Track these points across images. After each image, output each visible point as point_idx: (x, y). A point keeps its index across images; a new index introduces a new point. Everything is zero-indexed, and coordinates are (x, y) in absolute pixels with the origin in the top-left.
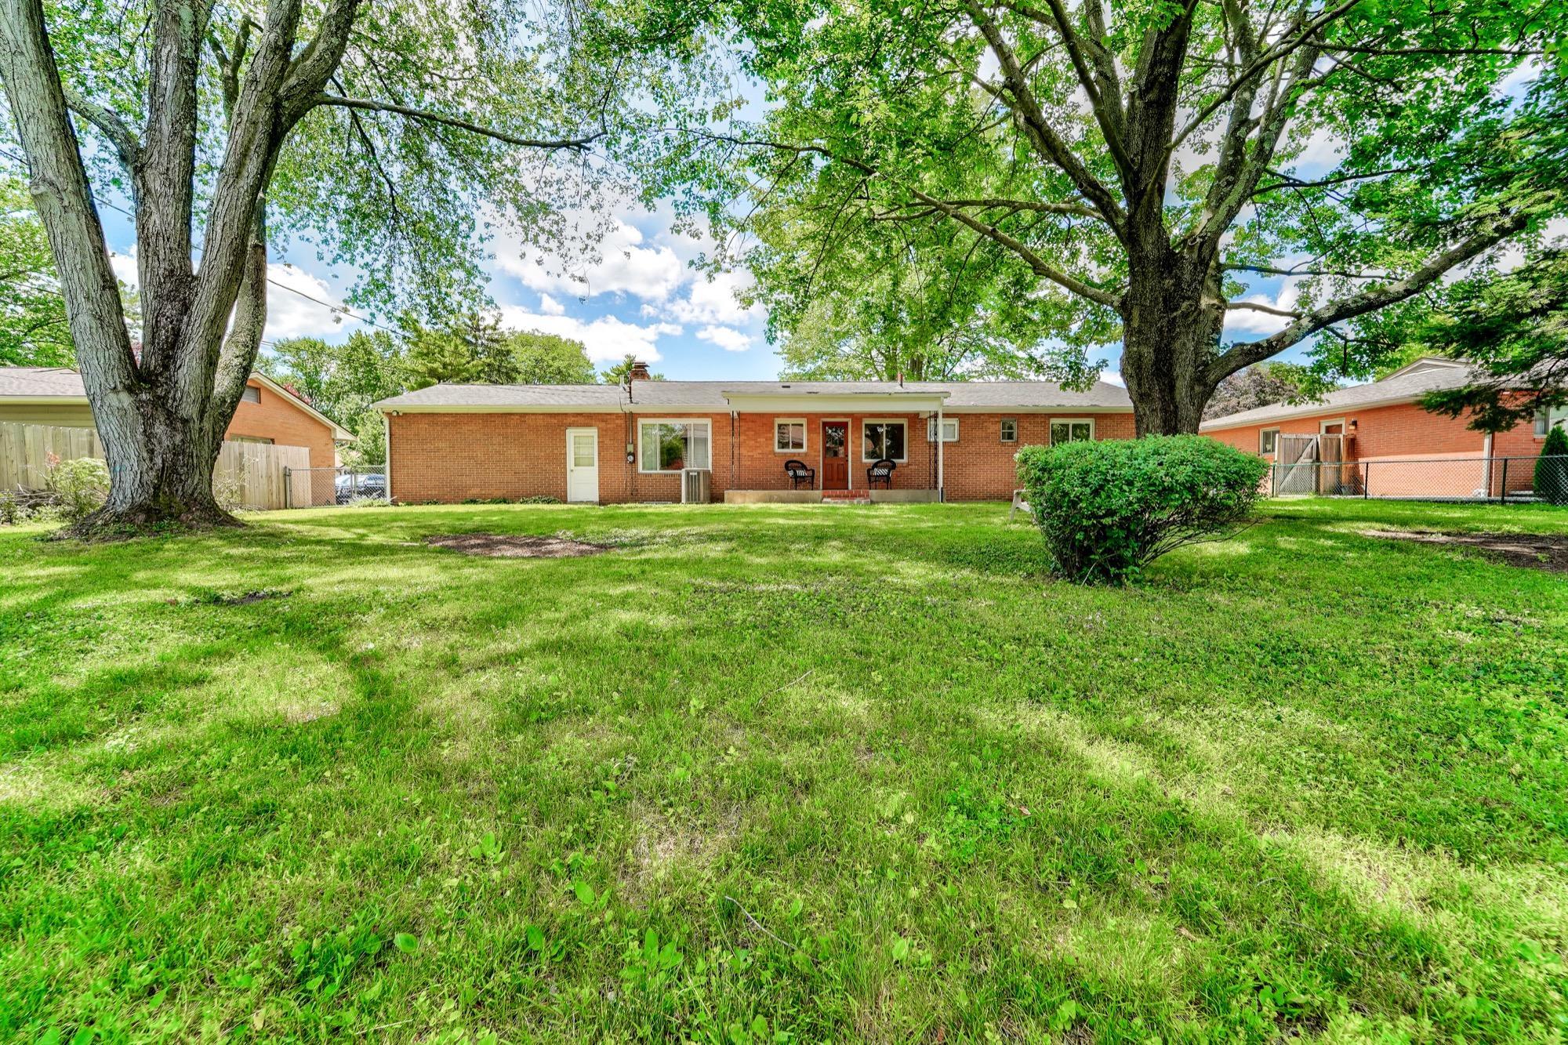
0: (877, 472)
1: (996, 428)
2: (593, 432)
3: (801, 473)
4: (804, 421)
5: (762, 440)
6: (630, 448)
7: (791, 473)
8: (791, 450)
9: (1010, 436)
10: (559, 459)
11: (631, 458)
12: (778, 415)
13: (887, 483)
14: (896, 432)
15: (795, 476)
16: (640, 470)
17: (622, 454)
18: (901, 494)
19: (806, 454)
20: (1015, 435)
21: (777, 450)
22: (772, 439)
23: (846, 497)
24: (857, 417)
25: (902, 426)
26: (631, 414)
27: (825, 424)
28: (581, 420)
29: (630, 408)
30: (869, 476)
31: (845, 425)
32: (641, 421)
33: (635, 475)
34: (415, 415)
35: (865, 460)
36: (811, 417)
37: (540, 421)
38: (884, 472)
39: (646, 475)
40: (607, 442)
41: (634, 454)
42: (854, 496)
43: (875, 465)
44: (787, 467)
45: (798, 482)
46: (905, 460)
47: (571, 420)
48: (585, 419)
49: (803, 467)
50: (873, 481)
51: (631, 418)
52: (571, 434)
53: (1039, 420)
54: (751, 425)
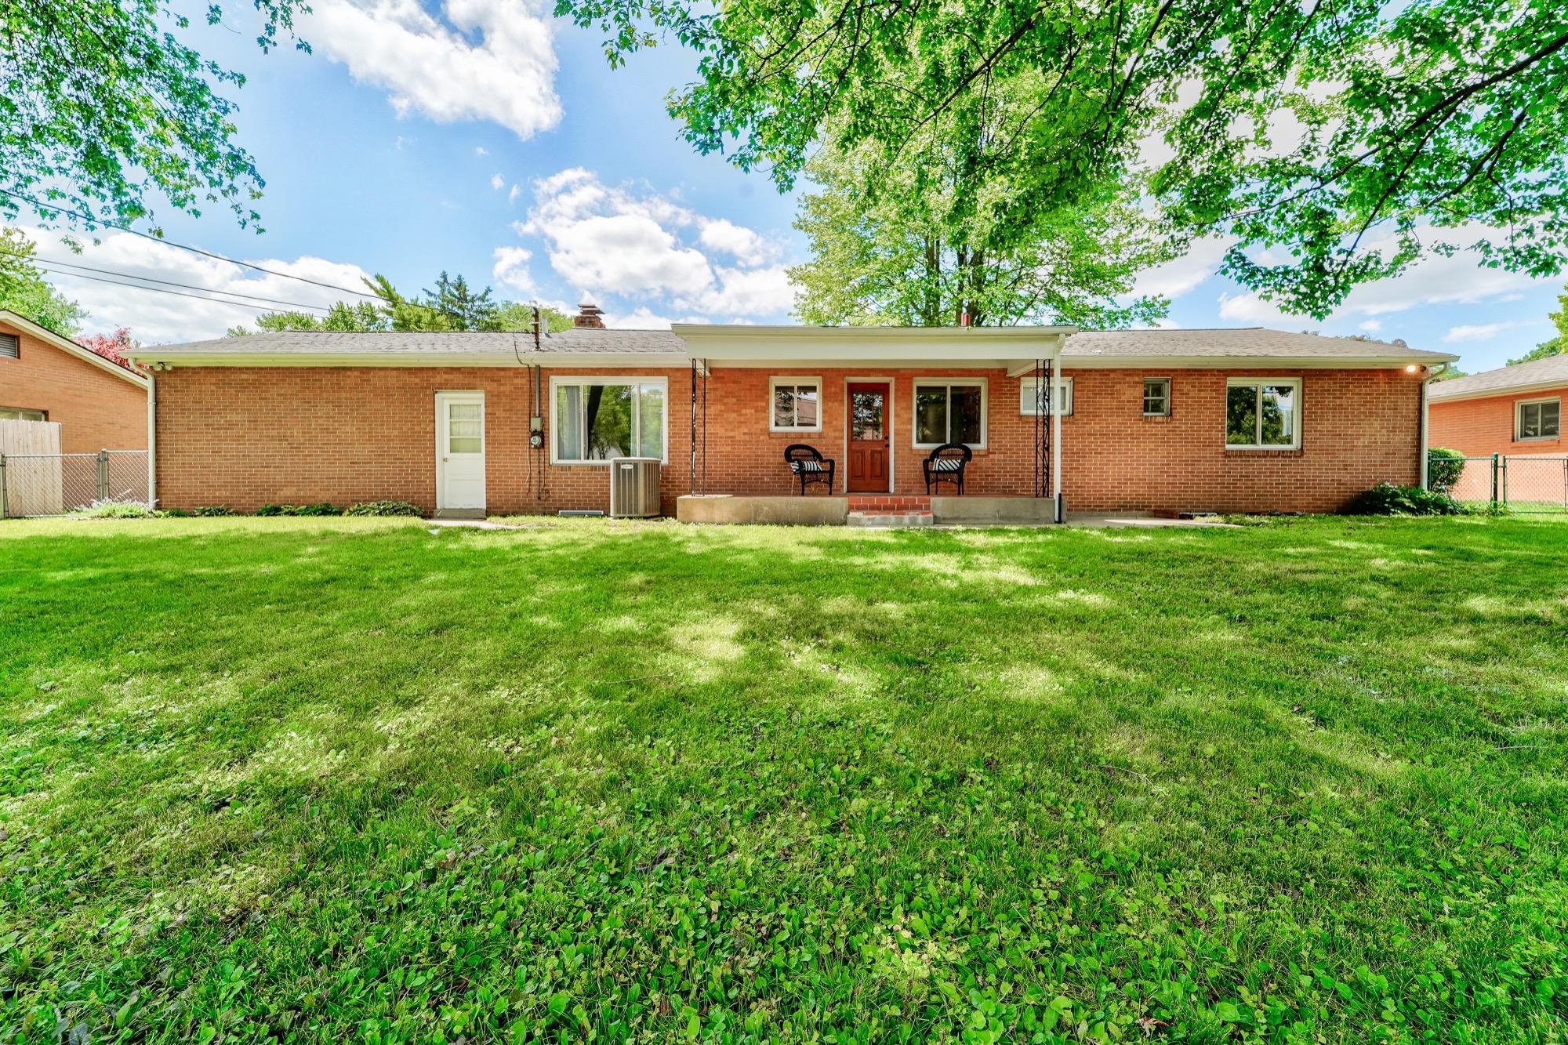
0: (938, 464)
1: (1133, 394)
2: (476, 399)
3: (811, 465)
4: (817, 382)
5: (749, 411)
6: (536, 424)
7: (794, 466)
8: (796, 429)
9: (1157, 407)
10: (426, 441)
11: (536, 440)
12: (776, 372)
13: (958, 483)
14: (966, 401)
15: (802, 472)
16: (554, 458)
17: (523, 433)
18: (987, 505)
19: (820, 435)
20: (1166, 405)
21: (773, 428)
22: (766, 409)
23: (888, 509)
24: (904, 374)
25: (976, 391)
26: (539, 368)
27: (853, 388)
28: (456, 378)
29: (534, 358)
30: (927, 472)
31: (883, 389)
32: (556, 381)
33: (544, 467)
34: (195, 370)
35: (916, 446)
36: (830, 375)
37: (393, 380)
38: (952, 464)
39: (562, 468)
40: (500, 413)
41: (542, 434)
42: (901, 509)
43: (935, 454)
44: (788, 456)
45: (806, 482)
46: (982, 446)
47: (439, 379)
48: (465, 377)
49: (816, 456)
50: (932, 480)
51: (539, 376)
52: (445, 400)
53: (1208, 380)
54: (731, 387)
